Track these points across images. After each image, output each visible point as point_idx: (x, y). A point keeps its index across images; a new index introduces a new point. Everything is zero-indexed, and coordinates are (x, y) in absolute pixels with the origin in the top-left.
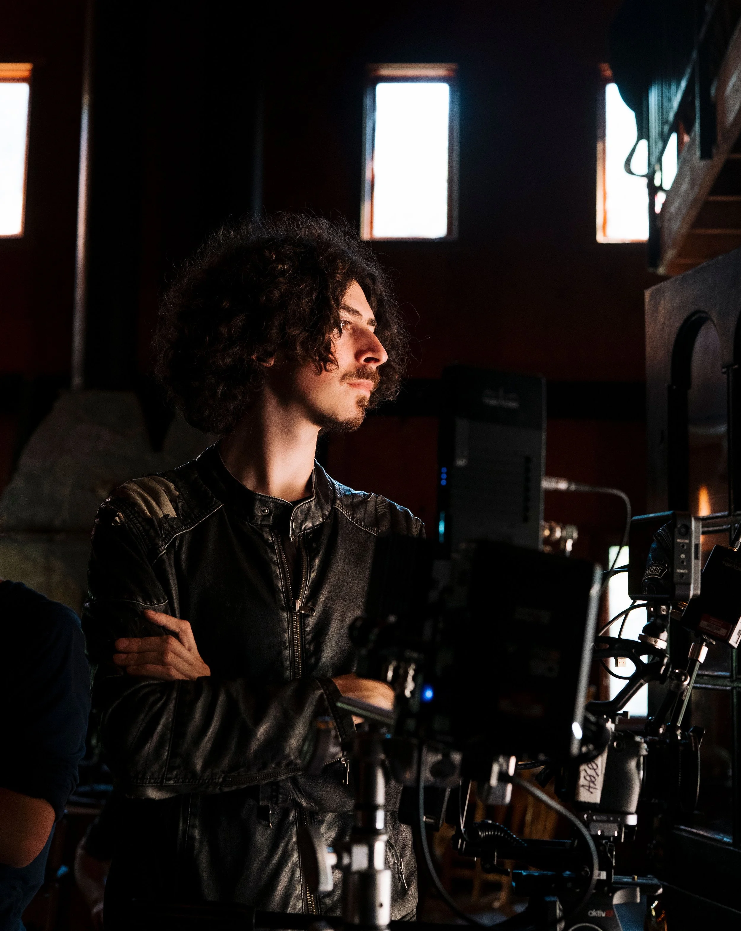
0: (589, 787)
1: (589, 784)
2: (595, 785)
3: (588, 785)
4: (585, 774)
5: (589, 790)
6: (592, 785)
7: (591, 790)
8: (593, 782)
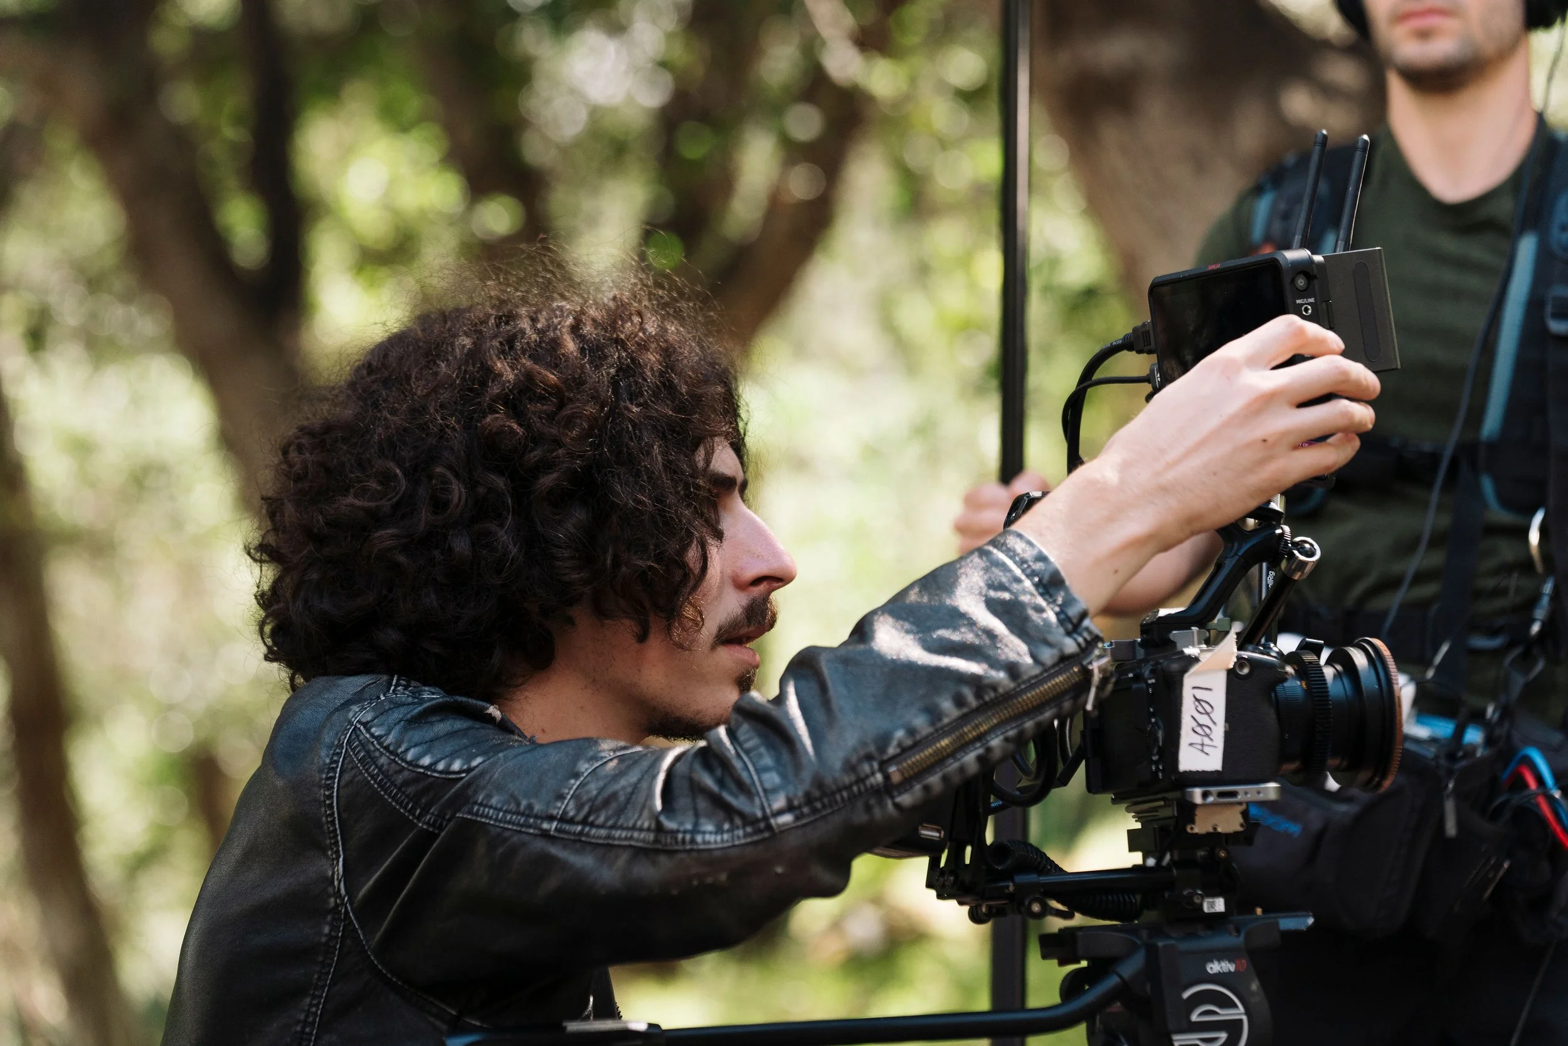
0: (1203, 745)
1: (1202, 740)
2: (1211, 740)
3: (1200, 742)
4: (1194, 724)
5: (1202, 751)
6: (1206, 741)
7: (1206, 749)
8: (1207, 736)
